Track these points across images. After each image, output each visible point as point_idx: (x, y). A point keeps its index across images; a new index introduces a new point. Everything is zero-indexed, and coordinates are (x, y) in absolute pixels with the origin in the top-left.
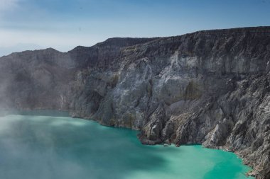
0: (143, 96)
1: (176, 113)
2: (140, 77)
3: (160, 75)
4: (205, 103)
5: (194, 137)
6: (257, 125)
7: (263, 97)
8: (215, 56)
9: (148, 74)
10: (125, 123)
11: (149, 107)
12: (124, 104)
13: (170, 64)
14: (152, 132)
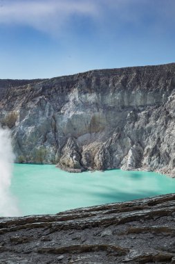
0: (49, 132)
2: (43, 114)
3: (62, 112)
4: (111, 134)
5: (112, 163)
6: (169, 146)
7: (167, 123)
8: (114, 92)
9: (50, 111)
10: (34, 159)
11: (57, 141)
13: (68, 101)
14: (75, 161)
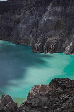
0: (33, 28)
1: (50, 36)
2: (32, 18)
3: (42, 17)
4: (65, 31)
5: (60, 49)
8: (71, 6)
9: (36, 16)
10: (24, 42)
11: (37, 34)
12: (24, 33)
13: (47, 11)
14: (39, 47)
